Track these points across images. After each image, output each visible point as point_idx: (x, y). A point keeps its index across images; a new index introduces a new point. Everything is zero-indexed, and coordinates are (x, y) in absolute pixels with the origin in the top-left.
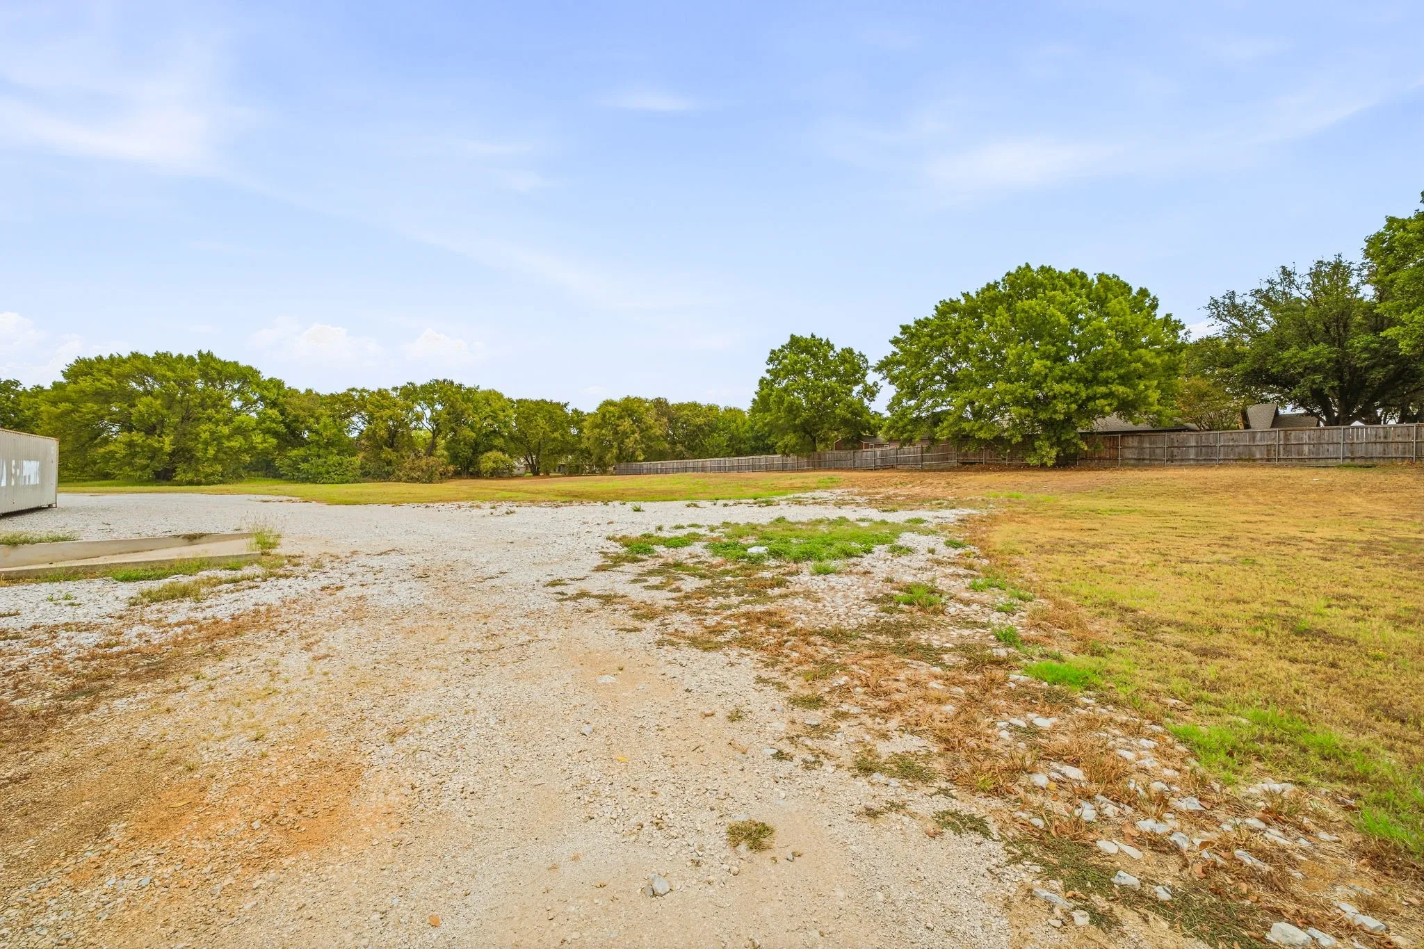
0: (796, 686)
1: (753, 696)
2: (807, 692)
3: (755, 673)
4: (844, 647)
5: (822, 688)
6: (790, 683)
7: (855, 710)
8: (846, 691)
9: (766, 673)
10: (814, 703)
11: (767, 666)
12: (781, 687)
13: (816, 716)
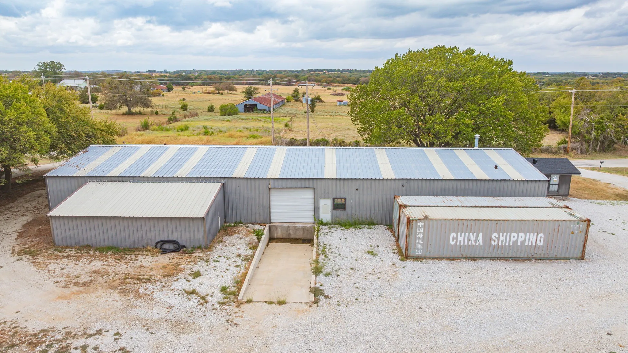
0: (19, 330)
1: (25, 324)
2: (17, 329)
3: (28, 328)
4: (10, 343)
5: (14, 330)
6: (20, 329)
7: (7, 329)
8: (9, 331)
9: (26, 330)
10: (15, 327)
11: (27, 331)
12: (21, 328)
13: (14, 325)
